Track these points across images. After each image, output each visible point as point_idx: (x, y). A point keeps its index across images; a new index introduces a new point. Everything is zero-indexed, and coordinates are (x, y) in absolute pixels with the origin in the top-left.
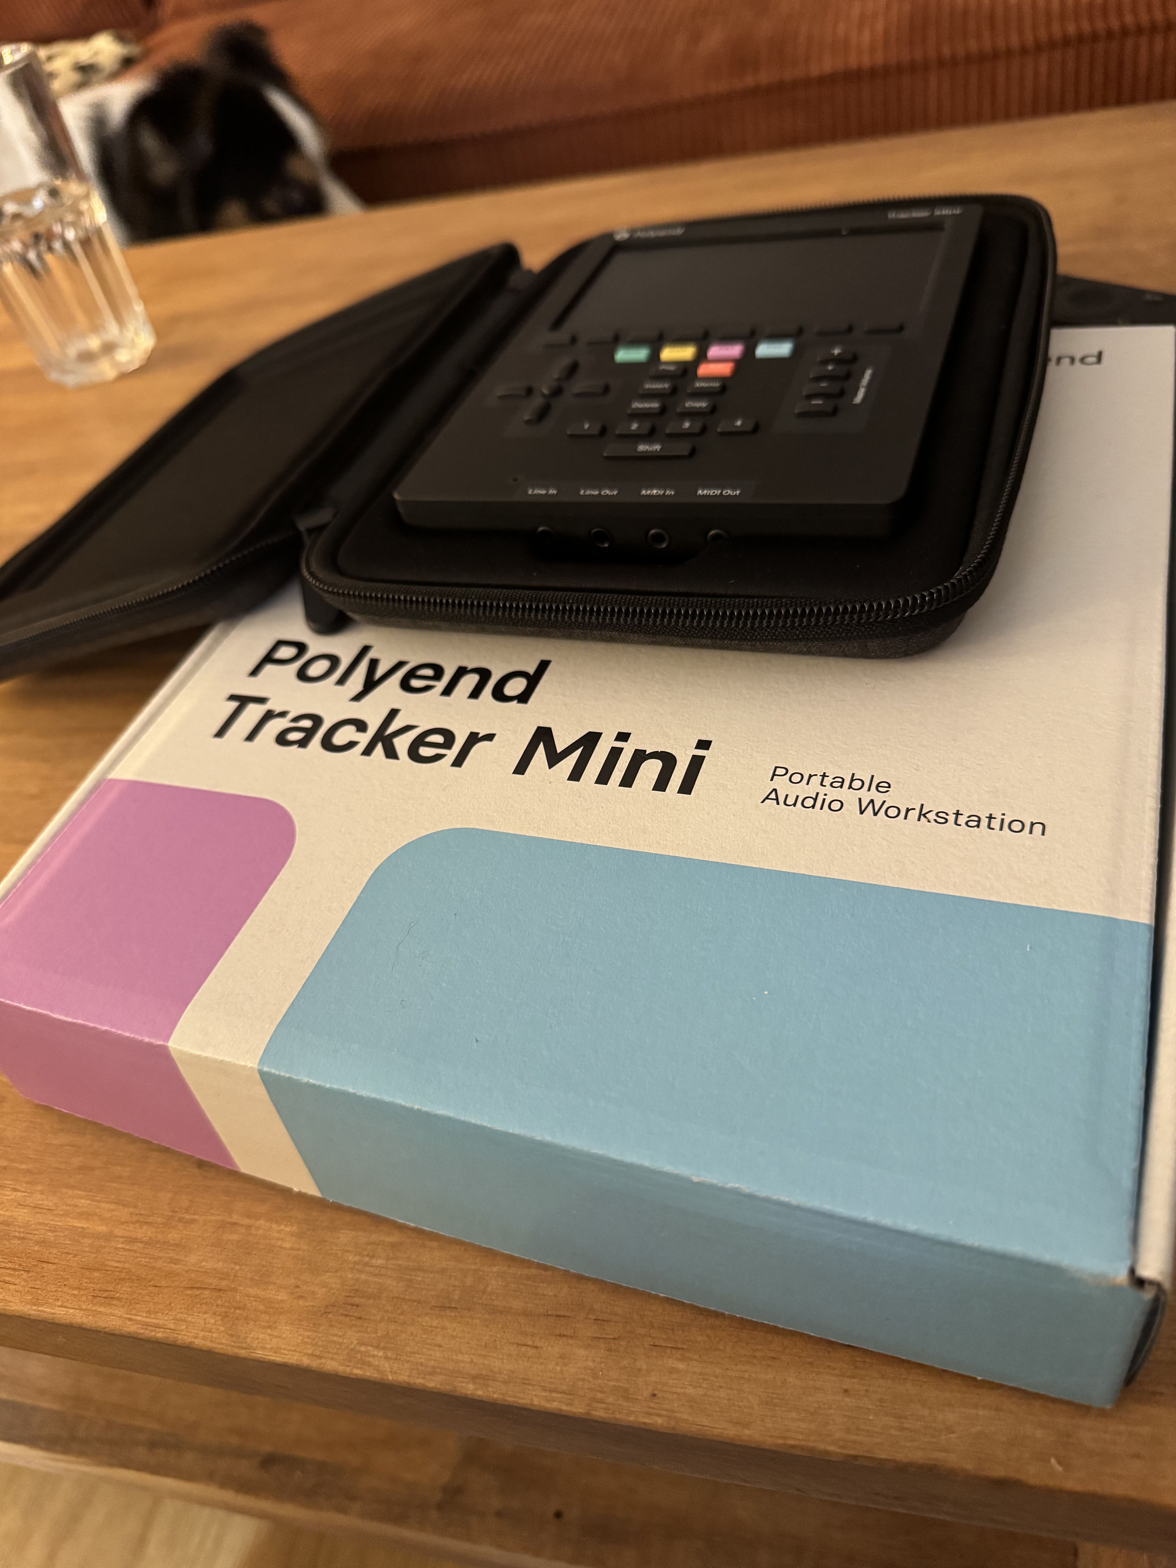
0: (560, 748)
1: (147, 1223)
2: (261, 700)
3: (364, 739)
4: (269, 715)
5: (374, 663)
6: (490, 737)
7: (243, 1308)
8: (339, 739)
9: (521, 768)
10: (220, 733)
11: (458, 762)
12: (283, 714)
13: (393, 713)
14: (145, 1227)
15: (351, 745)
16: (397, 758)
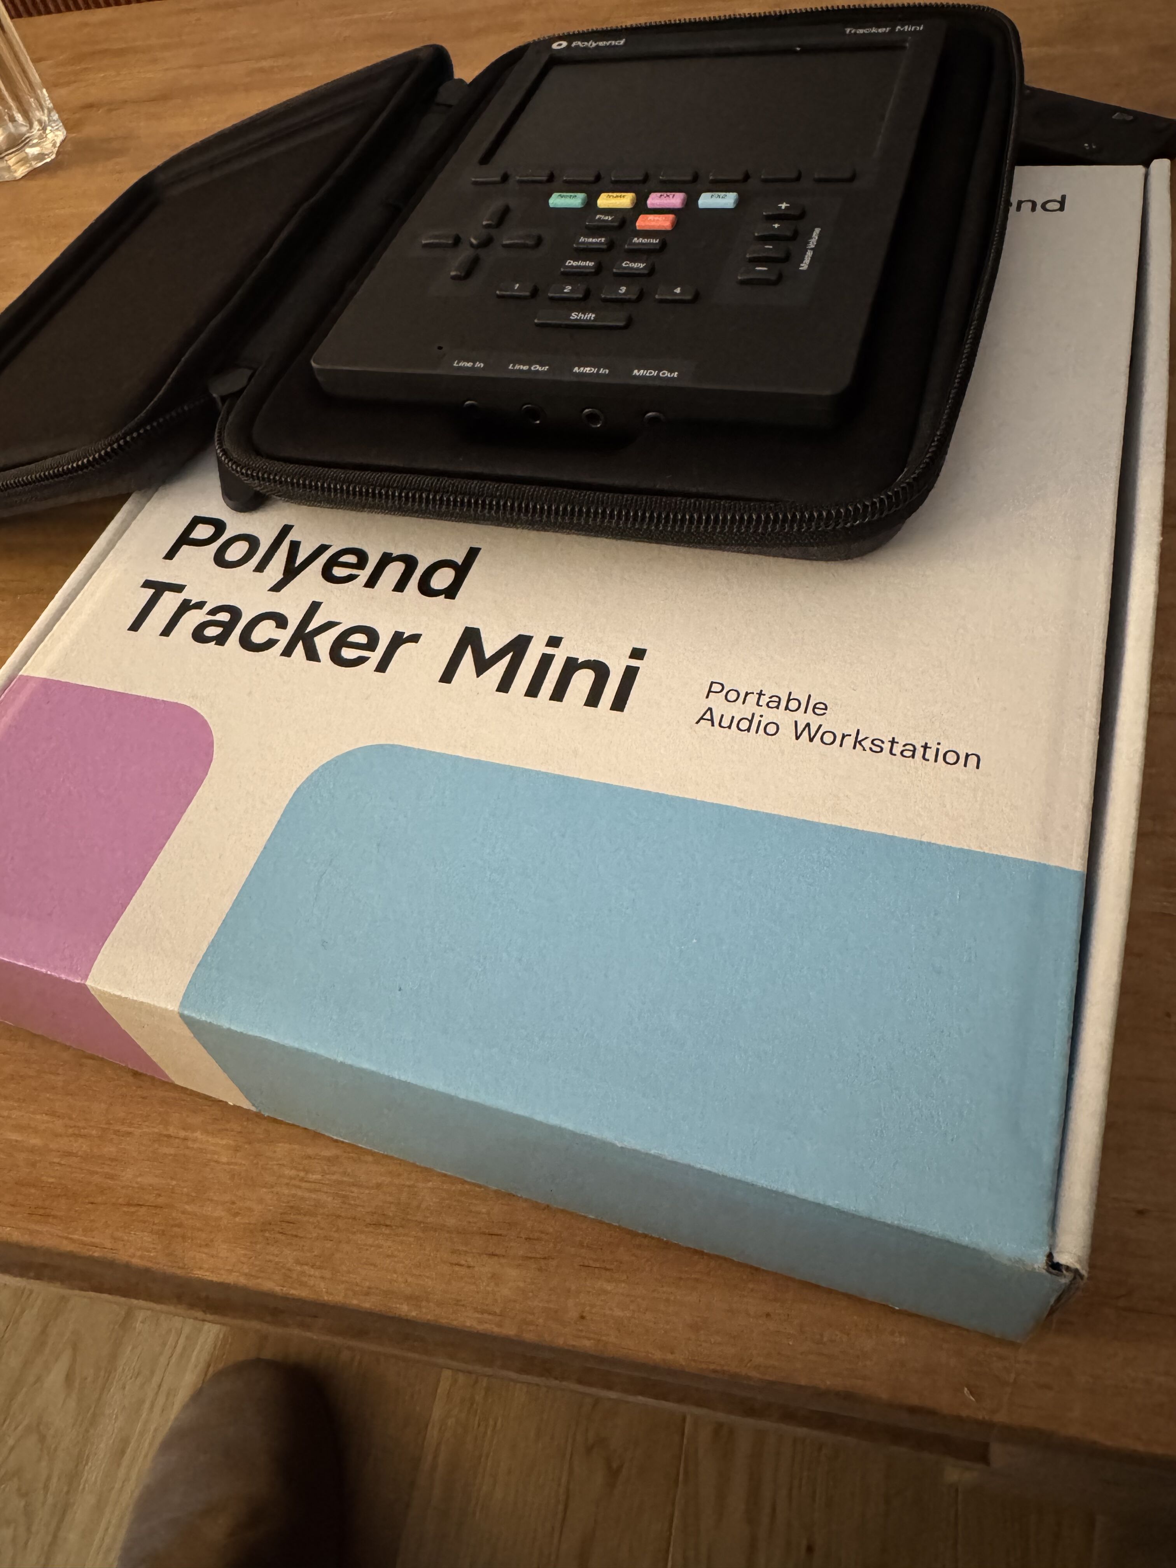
0: (488, 653)
1: (81, 1136)
2: (179, 588)
3: (284, 636)
4: (186, 606)
5: (295, 547)
6: (415, 638)
7: (180, 1225)
8: (259, 636)
9: (447, 677)
10: (135, 626)
11: (382, 667)
12: (200, 605)
13: (315, 607)
14: (80, 1140)
15: (271, 643)
16: (318, 660)
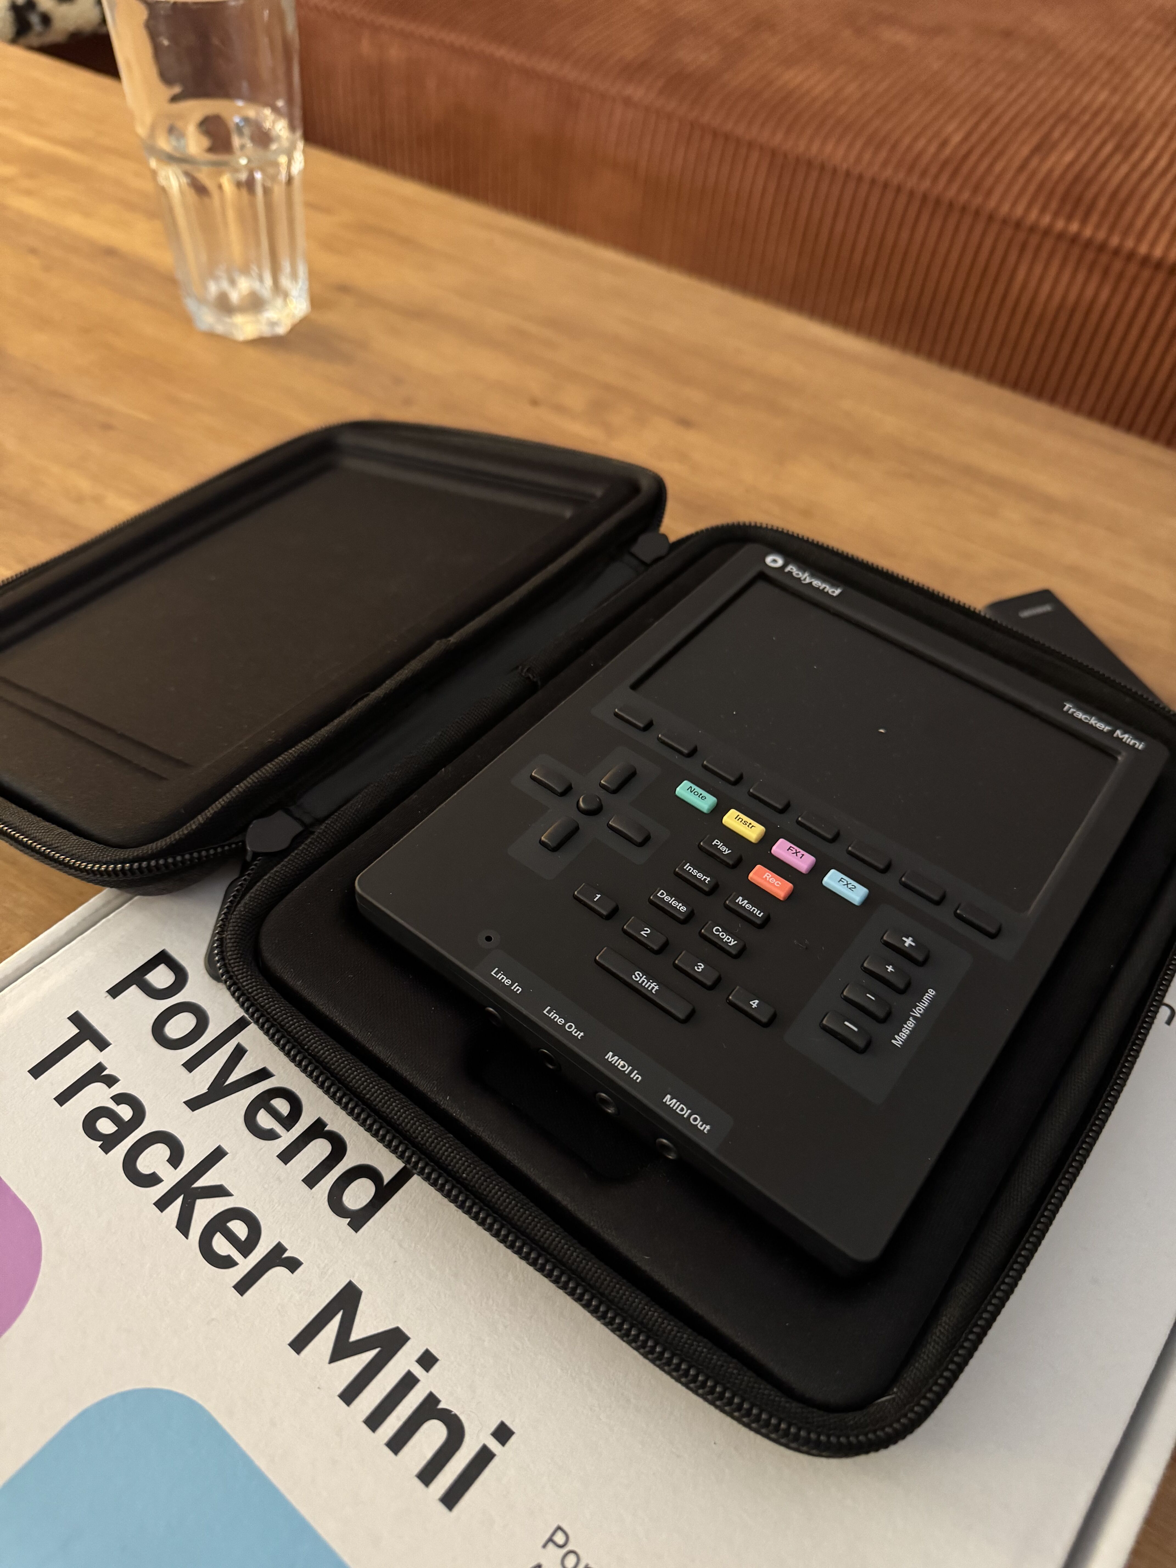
0: (356, 1335)
2: (101, 1044)
3: (171, 1177)
4: (97, 1074)
5: (239, 1053)
6: (293, 1265)
8: (146, 1163)
9: (299, 1344)
10: (37, 1071)
11: (242, 1287)
12: (111, 1081)
13: (218, 1155)
15: (153, 1180)
16: (186, 1236)
